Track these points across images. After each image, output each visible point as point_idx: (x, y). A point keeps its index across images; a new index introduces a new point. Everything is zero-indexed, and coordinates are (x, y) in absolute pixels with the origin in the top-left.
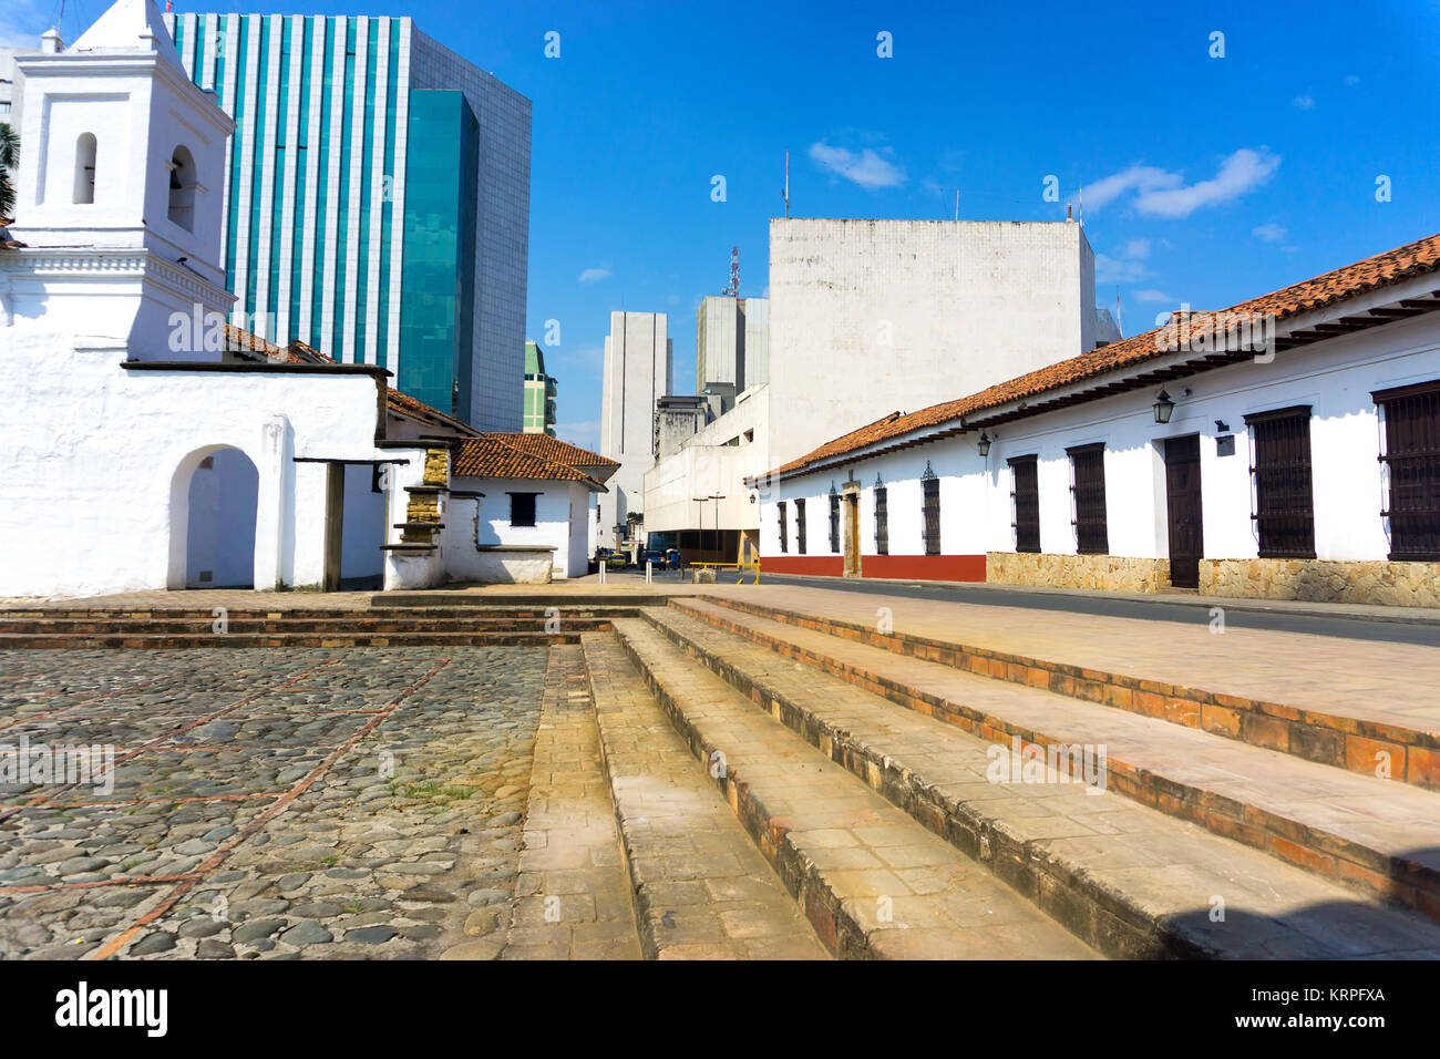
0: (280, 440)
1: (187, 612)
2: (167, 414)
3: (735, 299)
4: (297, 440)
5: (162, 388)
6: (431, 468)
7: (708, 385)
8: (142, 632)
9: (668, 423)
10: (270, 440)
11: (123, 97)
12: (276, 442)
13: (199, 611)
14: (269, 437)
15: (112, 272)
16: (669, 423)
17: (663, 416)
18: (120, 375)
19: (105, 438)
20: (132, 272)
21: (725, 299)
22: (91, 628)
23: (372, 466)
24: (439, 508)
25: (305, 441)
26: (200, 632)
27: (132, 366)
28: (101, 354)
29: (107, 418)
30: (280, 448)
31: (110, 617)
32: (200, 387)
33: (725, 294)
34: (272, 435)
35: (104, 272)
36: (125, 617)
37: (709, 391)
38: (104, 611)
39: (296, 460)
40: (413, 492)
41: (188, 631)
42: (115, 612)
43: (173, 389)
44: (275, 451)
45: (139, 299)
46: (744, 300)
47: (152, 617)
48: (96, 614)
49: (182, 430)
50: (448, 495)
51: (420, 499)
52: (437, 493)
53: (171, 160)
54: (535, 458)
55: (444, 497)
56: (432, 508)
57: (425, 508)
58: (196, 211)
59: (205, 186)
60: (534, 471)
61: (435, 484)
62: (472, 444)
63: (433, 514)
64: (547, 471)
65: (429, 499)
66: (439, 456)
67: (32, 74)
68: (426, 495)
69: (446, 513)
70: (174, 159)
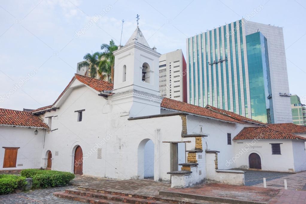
15: (128, 96)
18: (128, 122)
20: (131, 96)
24: (197, 158)
25: (165, 136)
27: (130, 119)
28: (125, 117)
39: (163, 142)
40: (190, 152)
50: (204, 152)
51: (191, 155)
52: (196, 152)
53: (142, 67)
54: (279, 132)
55: (200, 154)
56: (194, 158)
57: (192, 158)
58: (151, 78)
59: (153, 71)
60: (278, 136)
61: (199, 149)
62: (260, 129)
63: (195, 160)
64: (283, 136)
65: (193, 154)
66: (199, 140)
67: (115, 55)
68: (192, 153)
69: (203, 159)
70: (143, 66)
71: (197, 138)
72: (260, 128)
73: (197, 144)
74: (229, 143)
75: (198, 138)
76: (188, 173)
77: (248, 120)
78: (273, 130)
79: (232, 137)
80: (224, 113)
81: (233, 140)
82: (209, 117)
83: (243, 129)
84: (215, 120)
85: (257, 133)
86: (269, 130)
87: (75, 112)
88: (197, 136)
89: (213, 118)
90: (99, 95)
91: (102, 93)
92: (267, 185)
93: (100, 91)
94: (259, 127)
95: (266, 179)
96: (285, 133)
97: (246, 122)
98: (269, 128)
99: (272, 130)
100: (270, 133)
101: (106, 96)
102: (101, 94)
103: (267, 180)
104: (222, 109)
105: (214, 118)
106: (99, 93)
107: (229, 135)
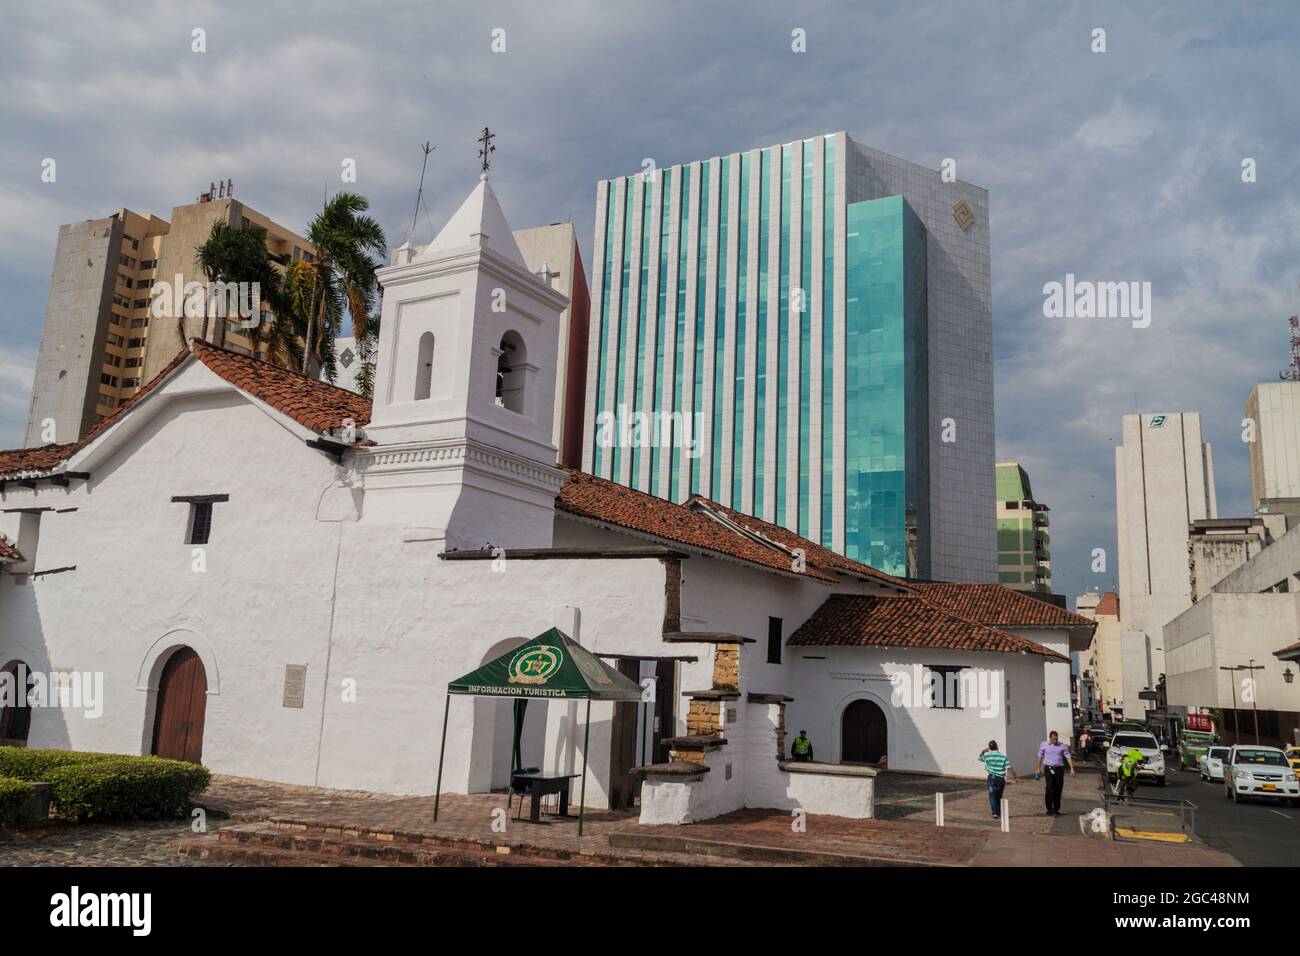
2: (475, 605)
6: (721, 666)
9: (1206, 555)
11: (456, 294)
16: (1208, 555)
17: (1199, 546)
18: (438, 565)
19: (425, 629)
20: (455, 461)
21: (1286, 384)
24: (722, 719)
25: (595, 634)
27: (448, 556)
28: (425, 545)
29: (426, 609)
35: (432, 463)
40: (698, 697)
49: (487, 622)
50: (743, 699)
51: (701, 706)
52: (719, 699)
53: (498, 347)
54: (961, 621)
55: (732, 704)
56: (714, 718)
57: (706, 718)
58: (526, 392)
59: (536, 365)
60: (957, 639)
61: (725, 687)
62: (889, 604)
63: (715, 726)
64: (973, 639)
65: (711, 707)
66: (729, 653)
67: (388, 285)
68: (708, 702)
69: (737, 723)
70: (503, 345)
71: (721, 646)
72: (891, 602)
73: (719, 670)
74: (774, 656)
75: (725, 647)
76: (697, 773)
77: (849, 569)
78: (936, 614)
79: (785, 635)
80: (758, 533)
81: (788, 644)
82: (707, 552)
83: (827, 601)
84: (733, 562)
85: (879, 621)
86: (925, 610)
87: (176, 499)
88: (723, 642)
89: (729, 558)
90: (311, 444)
91: (327, 438)
92: (945, 820)
93: (317, 428)
94: (886, 599)
95: (944, 797)
96: (980, 628)
97: (842, 574)
98: (922, 603)
99: (935, 611)
100: (926, 622)
101: (337, 453)
102: (320, 439)
103: (946, 800)
104: (750, 514)
105: (731, 554)
106: (314, 437)
107: (775, 625)
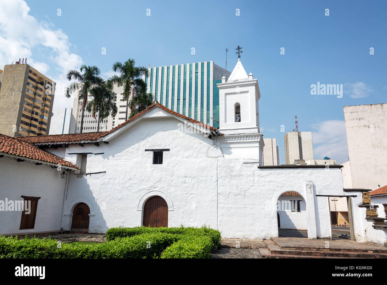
0: (312, 189)
1: (341, 249)
2: (273, 182)
3: (297, 132)
4: (317, 189)
5: (271, 174)
7: (296, 160)
8: (335, 256)
10: (309, 189)
11: (247, 92)
12: (311, 190)
13: (345, 249)
14: (308, 188)
15: (250, 140)
18: (258, 170)
19: (255, 189)
20: (256, 140)
21: (294, 132)
22: (318, 254)
23: (346, 198)
25: (319, 190)
26: (354, 257)
27: (261, 167)
28: (251, 164)
29: (255, 183)
30: (312, 192)
31: (317, 250)
32: (283, 173)
33: (294, 131)
34: (309, 188)
35: (247, 141)
36: (321, 250)
37: (296, 163)
38: (314, 248)
39: (317, 196)
41: (350, 257)
42: (318, 249)
43: (274, 174)
44: (311, 193)
45: (259, 148)
46: (300, 132)
47: (330, 251)
48: (312, 249)
49: (279, 187)
73: (364, 199)
87: (147, 150)
